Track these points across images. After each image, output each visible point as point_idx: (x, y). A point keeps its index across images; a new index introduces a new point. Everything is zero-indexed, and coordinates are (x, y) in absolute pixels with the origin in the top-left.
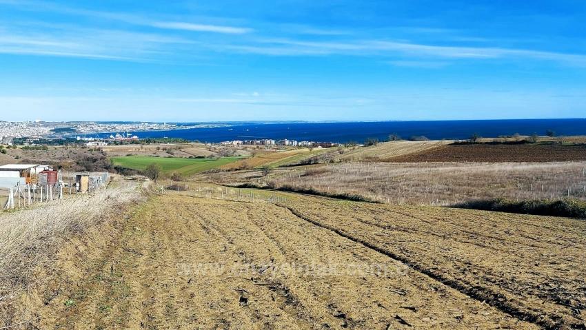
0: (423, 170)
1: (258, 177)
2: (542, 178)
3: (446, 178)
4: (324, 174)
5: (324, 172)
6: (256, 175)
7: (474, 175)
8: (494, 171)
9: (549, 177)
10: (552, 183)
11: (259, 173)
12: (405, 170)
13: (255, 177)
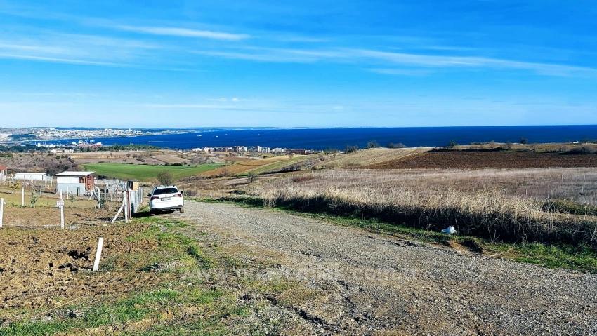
0: (410, 177)
1: (244, 184)
2: (524, 184)
3: (433, 184)
4: (311, 181)
5: (311, 179)
6: (241, 182)
7: (461, 181)
8: (478, 177)
9: (531, 183)
10: (535, 188)
11: (245, 180)
12: (392, 176)
13: (240, 184)
